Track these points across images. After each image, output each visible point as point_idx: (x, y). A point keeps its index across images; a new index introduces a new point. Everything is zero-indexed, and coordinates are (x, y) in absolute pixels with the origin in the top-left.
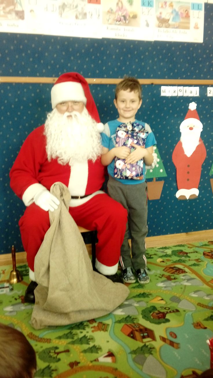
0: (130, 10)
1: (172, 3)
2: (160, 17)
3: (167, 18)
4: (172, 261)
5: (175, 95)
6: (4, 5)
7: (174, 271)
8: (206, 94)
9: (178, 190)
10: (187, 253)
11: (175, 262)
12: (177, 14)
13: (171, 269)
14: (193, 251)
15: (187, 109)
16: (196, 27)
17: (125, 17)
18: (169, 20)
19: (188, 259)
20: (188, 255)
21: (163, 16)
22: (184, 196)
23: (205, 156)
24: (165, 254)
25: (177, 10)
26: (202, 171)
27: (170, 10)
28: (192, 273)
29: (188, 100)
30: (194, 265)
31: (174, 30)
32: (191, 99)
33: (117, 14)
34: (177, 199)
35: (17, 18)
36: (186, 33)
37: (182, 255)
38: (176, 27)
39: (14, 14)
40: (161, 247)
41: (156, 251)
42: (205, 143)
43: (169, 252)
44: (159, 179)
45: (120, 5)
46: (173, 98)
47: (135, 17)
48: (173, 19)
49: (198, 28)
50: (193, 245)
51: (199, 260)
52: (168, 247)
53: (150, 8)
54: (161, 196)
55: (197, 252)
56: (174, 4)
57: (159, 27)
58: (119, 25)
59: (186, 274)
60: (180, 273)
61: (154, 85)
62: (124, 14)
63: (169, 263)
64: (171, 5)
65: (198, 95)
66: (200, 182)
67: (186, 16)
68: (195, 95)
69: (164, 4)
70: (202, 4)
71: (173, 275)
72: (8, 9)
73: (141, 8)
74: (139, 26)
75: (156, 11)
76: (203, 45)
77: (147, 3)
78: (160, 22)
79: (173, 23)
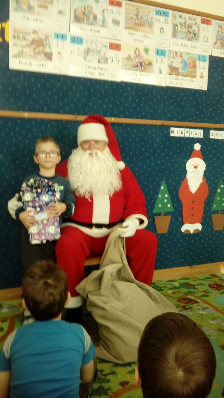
0: (146, 58)
1: (182, 53)
2: (172, 65)
3: (177, 67)
4: (182, 293)
5: (182, 136)
6: (34, 46)
7: (187, 301)
8: (209, 136)
9: (183, 224)
10: (194, 286)
11: (186, 294)
12: (186, 64)
13: (184, 300)
14: (198, 284)
16: (202, 77)
17: (141, 64)
18: (178, 69)
19: (196, 291)
20: (196, 287)
21: (174, 65)
22: (188, 231)
23: (207, 193)
24: (173, 286)
25: (186, 60)
26: (205, 207)
27: (180, 60)
28: (204, 303)
29: (194, 141)
30: (204, 296)
31: (183, 77)
32: (196, 140)
33: (134, 60)
34: (182, 233)
35: (45, 58)
36: (193, 81)
37: (190, 287)
38: (184, 75)
39: (43, 55)
40: (168, 280)
41: (164, 284)
42: (207, 181)
43: (177, 284)
44: (167, 214)
45: (137, 52)
46: (180, 139)
47: (150, 64)
48: (183, 68)
49: (203, 77)
50: (197, 278)
51: (207, 292)
52: (174, 280)
53: (163, 57)
54: (168, 230)
55: (202, 284)
57: (170, 74)
58: (136, 70)
59: (199, 304)
60: (193, 304)
61: (164, 126)
62: (141, 61)
63: (180, 295)
64: (181, 56)
65: (202, 137)
66: (203, 217)
67: (193, 66)
68: (200, 137)
69: (175, 54)
70: (206, 56)
71: (188, 306)
72: (37, 50)
73: (155, 56)
74: (152, 72)
75: (168, 61)
76: (207, 92)
77: (161, 53)
78: (171, 70)
79: (182, 71)
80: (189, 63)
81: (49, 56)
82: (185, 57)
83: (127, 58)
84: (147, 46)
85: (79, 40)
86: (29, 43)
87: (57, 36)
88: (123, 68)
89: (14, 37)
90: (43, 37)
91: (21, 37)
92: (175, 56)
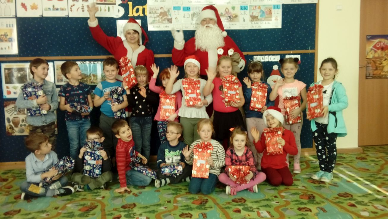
1: (260, 6)
2: (252, 15)
3: (257, 15)
5: (263, 61)
6: (161, 16)
12: (263, 12)
15: (272, 69)
16: (277, 19)
18: (258, 16)
21: (254, 14)
25: (263, 10)
29: (272, 63)
32: (274, 63)
33: (225, 16)
35: (168, 22)
36: (270, 23)
38: (262, 20)
39: (167, 21)
45: (227, 10)
47: (236, 16)
48: (261, 16)
53: (245, 11)
56: (261, 7)
57: (252, 21)
61: (249, 55)
62: (229, 16)
64: (259, 8)
67: (269, 14)
69: (255, 7)
70: (280, 5)
72: (163, 18)
73: (240, 11)
74: (238, 21)
75: (250, 12)
76: (282, 29)
77: (244, 8)
78: (252, 18)
79: (261, 18)
80: (266, 12)
81: (170, 21)
82: (263, 8)
84: (233, 5)
85: (188, 8)
86: (158, 14)
87: (175, 8)
89: (150, 13)
90: (166, 10)
91: (154, 13)
92: (255, 9)
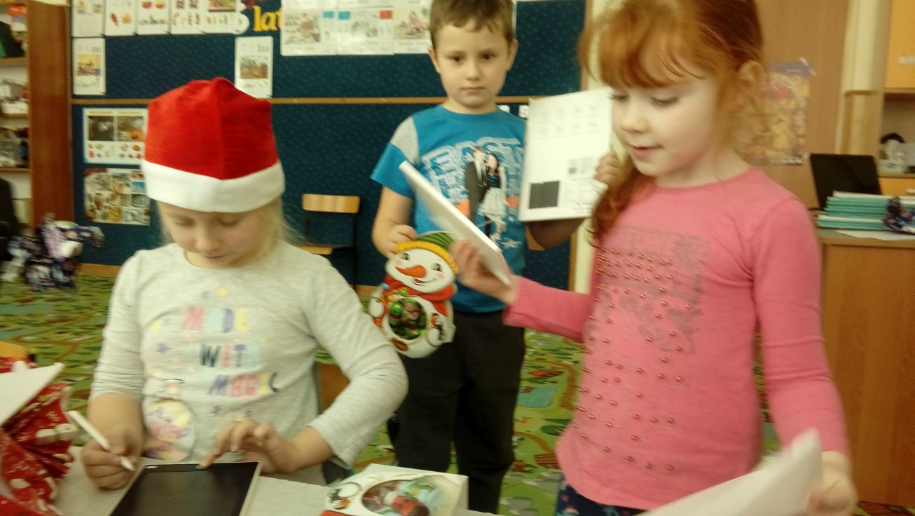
6: (304, 30)
17: (417, 29)
33: (409, 27)
35: (314, 40)
39: (311, 38)
45: (413, 16)
62: (417, 26)
72: (307, 33)
81: (317, 38)
83: (402, 26)
84: (425, 6)
85: (347, 15)
86: (299, 27)
87: (325, 15)
88: (395, 38)
89: (285, 24)
90: (311, 18)
91: (293, 23)
